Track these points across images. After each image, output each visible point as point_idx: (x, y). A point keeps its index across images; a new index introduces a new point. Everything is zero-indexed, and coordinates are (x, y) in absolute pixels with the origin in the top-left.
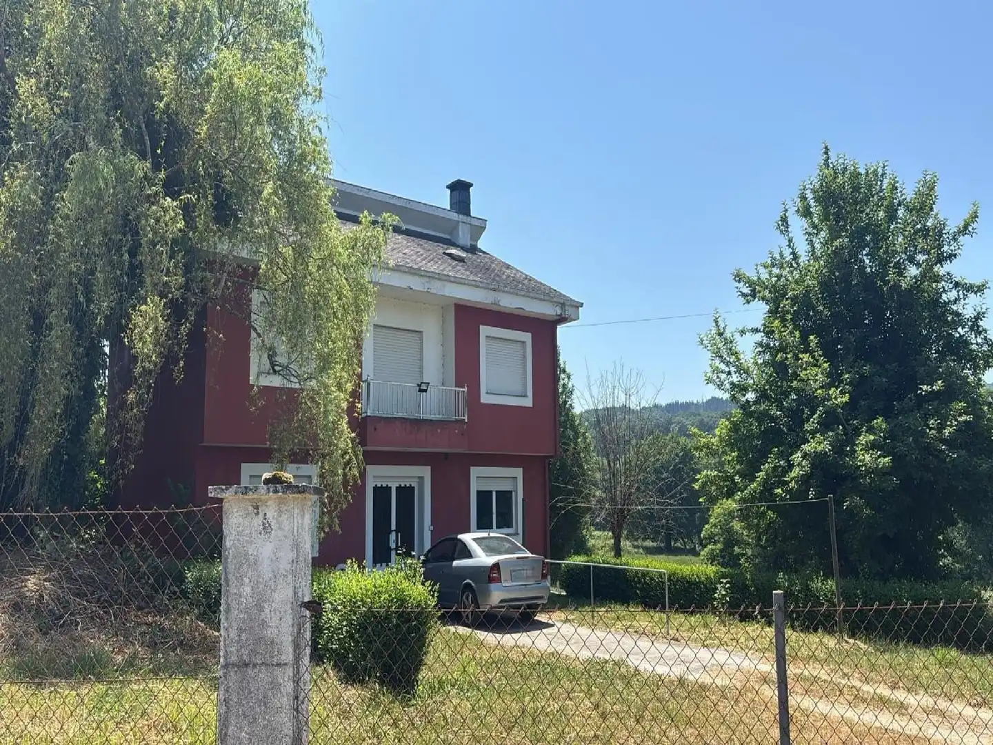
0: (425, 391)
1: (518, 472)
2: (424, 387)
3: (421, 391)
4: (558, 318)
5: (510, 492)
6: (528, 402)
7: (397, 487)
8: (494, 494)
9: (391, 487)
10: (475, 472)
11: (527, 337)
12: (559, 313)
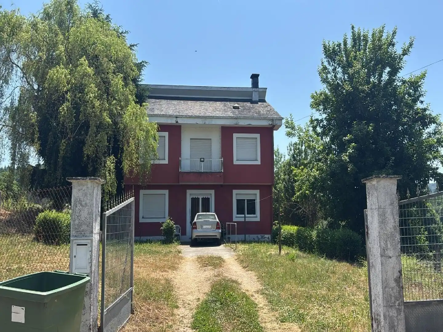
0: (204, 161)
1: (257, 192)
2: (202, 160)
3: (201, 161)
4: (272, 126)
5: (254, 200)
6: (258, 162)
7: (202, 198)
8: (246, 201)
9: (199, 198)
10: (235, 192)
11: (258, 136)
12: (270, 124)
